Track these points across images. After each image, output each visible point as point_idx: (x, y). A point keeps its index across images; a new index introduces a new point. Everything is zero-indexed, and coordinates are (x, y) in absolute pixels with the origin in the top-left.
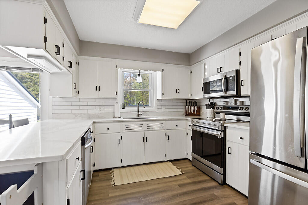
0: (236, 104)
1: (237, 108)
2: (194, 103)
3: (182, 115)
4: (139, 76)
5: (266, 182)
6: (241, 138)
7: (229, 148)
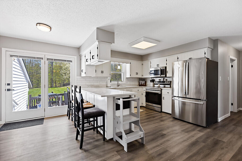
0: (164, 80)
1: (164, 82)
2: (144, 79)
3: (137, 86)
4: (119, 66)
5: (177, 104)
6: (168, 93)
7: (163, 97)
